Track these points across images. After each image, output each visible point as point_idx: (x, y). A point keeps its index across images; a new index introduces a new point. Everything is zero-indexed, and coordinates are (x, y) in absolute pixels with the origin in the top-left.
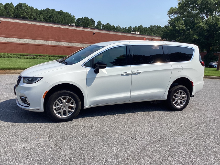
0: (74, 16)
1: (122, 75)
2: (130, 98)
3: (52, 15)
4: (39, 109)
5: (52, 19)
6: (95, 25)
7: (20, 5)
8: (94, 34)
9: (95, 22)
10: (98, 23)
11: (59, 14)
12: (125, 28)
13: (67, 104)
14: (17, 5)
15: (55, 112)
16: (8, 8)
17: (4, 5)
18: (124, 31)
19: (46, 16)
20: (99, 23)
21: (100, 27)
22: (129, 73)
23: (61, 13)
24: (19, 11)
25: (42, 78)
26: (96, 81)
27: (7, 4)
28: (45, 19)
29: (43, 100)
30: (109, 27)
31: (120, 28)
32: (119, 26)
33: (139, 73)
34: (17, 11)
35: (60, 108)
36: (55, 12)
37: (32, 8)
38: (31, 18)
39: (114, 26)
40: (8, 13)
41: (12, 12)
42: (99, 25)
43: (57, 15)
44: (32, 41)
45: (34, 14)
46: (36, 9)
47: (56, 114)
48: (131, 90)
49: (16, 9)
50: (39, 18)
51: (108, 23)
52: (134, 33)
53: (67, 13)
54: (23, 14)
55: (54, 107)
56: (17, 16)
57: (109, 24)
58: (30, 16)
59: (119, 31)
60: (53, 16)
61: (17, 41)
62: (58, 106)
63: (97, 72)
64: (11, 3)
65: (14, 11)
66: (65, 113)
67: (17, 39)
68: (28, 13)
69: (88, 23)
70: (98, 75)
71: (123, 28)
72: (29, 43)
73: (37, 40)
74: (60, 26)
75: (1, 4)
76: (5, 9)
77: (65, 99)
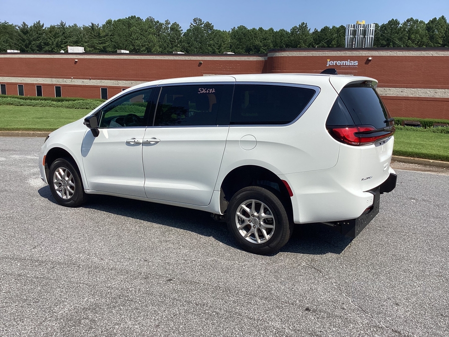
1: (128, 143)
2: (144, 191)
15: (56, 188)
16: (433, 28)
17: (426, 23)
27: (433, 21)
33: (156, 143)
40: (432, 38)
44: (428, 92)
47: (58, 192)
48: (145, 175)
55: (55, 181)
61: (398, 93)
62: (59, 181)
63: (96, 133)
64: (443, 17)
65: (446, 31)
67: (397, 89)
70: (97, 139)
72: (423, 95)
73: (441, 90)
75: (422, 22)
76: (427, 31)
77: (64, 171)
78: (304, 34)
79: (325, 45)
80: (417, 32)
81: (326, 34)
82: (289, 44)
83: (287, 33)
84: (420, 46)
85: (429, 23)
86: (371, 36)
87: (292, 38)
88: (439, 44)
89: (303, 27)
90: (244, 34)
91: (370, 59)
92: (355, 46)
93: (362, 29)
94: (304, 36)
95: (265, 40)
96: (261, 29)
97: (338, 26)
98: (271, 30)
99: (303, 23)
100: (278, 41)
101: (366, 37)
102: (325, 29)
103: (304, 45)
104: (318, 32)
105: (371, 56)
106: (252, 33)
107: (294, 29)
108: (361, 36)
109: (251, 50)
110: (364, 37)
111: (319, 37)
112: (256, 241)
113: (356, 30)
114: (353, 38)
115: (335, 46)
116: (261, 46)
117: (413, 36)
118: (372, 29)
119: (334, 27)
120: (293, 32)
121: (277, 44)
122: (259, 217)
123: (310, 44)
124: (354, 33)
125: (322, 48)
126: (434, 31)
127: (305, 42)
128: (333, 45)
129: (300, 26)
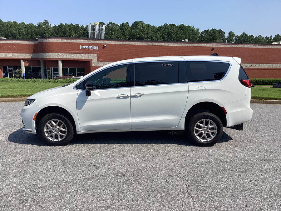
0: (198, 30)
1: (118, 98)
2: (131, 125)
3: (170, 32)
4: (32, 131)
5: (170, 36)
6: (226, 38)
7: (136, 24)
8: (213, 49)
9: (225, 33)
10: (229, 34)
11: (179, 29)
12: (269, 37)
13: (58, 127)
14: (133, 24)
15: (46, 135)
17: (119, 25)
18: (267, 42)
19: (164, 33)
20: (231, 34)
21: (232, 39)
22: (126, 95)
23: (182, 27)
24: (135, 31)
25: (35, 100)
26: (87, 104)
27: (123, 24)
28: (162, 37)
29: (34, 122)
30: (246, 38)
31: (262, 38)
32: (260, 35)
33: (141, 96)
34: (132, 31)
35: (51, 132)
36: (174, 27)
37: (148, 26)
38: (147, 38)
39: (252, 36)
40: (123, 34)
41: (127, 32)
42: (231, 37)
43: (177, 31)
45: (150, 32)
46: (153, 26)
47: (48, 137)
48: (131, 116)
49: (132, 29)
50: (156, 37)
51: (244, 33)
52: (276, 43)
53: (189, 26)
54: (138, 34)
55: (45, 130)
56: (132, 37)
57: (246, 34)
58: (145, 35)
59: (261, 42)
60: (172, 32)
62: (50, 130)
63: (88, 94)
64: (127, 22)
65: (130, 31)
66: (56, 137)
68: (144, 31)
69: (214, 36)
70: (89, 98)
71: (267, 38)
74: (170, 44)
75: (117, 25)
76: (120, 30)
77: (55, 122)
78: (47, 28)
79: (62, 35)
80: (115, 31)
81: (62, 28)
82: (38, 33)
83: (35, 26)
84: (118, 39)
85: (121, 26)
86: (103, 32)
87: (39, 30)
88: (128, 38)
89: (46, 23)
90: (2, 25)
91: (105, 45)
92: (95, 37)
93: (98, 27)
94: (47, 29)
95: (20, 30)
96: (15, 22)
97: (69, 24)
98: (23, 23)
99: (46, 20)
100: (29, 31)
101: (101, 32)
102: (61, 25)
103: (48, 34)
104: (57, 27)
105: (106, 44)
106: (8, 24)
107: (40, 24)
108: (98, 32)
109: (9, 36)
110: (100, 32)
111: (57, 30)
112: (206, 140)
113: (94, 28)
114: (93, 33)
115: (68, 36)
116: (17, 34)
117: (113, 33)
118: (103, 28)
119: (66, 24)
120: (40, 25)
121: (29, 33)
122: (207, 128)
123: (52, 34)
124: (94, 29)
125: (61, 37)
126: (124, 30)
127: (48, 32)
128: (67, 35)
129: (44, 22)
